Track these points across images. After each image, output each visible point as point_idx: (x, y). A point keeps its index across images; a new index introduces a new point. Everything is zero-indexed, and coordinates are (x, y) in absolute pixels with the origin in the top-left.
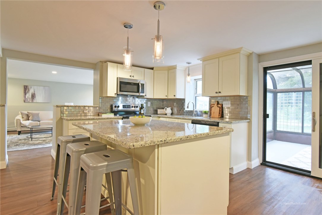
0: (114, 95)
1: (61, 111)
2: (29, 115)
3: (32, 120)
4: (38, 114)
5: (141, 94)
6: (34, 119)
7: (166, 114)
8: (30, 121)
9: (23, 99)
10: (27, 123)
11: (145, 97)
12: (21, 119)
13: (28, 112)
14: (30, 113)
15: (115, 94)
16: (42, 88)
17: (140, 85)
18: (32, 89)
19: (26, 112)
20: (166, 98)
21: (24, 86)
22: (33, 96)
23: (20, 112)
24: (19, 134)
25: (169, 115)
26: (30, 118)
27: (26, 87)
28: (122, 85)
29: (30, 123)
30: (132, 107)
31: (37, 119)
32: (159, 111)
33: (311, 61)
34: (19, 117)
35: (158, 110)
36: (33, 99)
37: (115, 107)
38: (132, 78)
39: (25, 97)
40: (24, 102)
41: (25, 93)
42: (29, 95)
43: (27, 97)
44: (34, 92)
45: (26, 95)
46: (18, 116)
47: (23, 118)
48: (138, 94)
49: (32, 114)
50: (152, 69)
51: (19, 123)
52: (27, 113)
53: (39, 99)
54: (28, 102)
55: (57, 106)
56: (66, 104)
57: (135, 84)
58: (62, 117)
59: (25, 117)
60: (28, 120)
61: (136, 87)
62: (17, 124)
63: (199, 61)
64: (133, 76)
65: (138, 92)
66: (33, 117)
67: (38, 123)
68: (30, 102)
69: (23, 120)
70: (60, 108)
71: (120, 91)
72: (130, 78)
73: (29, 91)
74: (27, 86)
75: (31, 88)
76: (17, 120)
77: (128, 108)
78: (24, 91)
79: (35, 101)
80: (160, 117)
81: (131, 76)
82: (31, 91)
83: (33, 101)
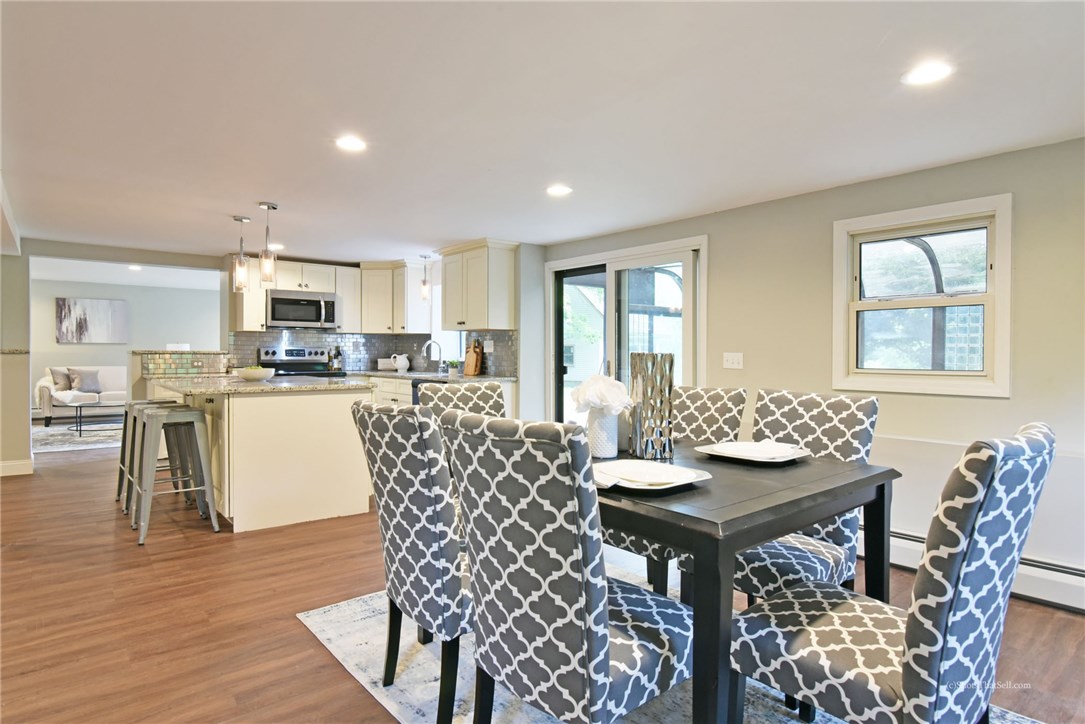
0: (259, 329)
1: (142, 364)
2: (73, 376)
3: (80, 390)
4: (94, 375)
5: (328, 325)
6: (86, 388)
7: (396, 370)
8: (74, 393)
9: (54, 333)
10: (66, 396)
11: (338, 331)
12: (53, 388)
13: (69, 370)
14: (73, 370)
15: (262, 326)
16: (106, 302)
17: (322, 303)
18: (78, 307)
19: (64, 370)
20: (390, 332)
21: (58, 300)
22: (81, 326)
23: (48, 370)
24: (47, 425)
25: (402, 372)
26: (74, 385)
27: (61, 303)
28: (277, 306)
29: (75, 396)
30: (310, 354)
31: (93, 388)
32: (382, 363)
33: (604, 265)
34: (47, 381)
35: (379, 360)
36: (81, 334)
37: (267, 353)
38: (304, 289)
39: (59, 329)
40: (58, 342)
41: (60, 319)
42: (69, 324)
43: (64, 329)
44: (85, 314)
45: (61, 322)
46: (43, 379)
47: (56, 384)
48: (318, 325)
49: (80, 374)
50: (357, 265)
51: (46, 398)
52: (67, 372)
53: (97, 333)
54: (69, 343)
55: (134, 353)
56: (171, 347)
57: (310, 303)
58: (145, 376)
59: (62, 382)
60: (70, 388)
61: (313, 309)
62: (41, 399)
63: (437, 254)
64: (306, 286)
65: (318, 319)
66: (82, 380)
67: (95, 397)
68: (73, 343)
69: (57, 390)
70: (140, 357)
71: (274, 318)
72: (299, 289)
73: (70, 312)
74: (64, 300)
75: (75, 304)
76: (42, 389)
77: (297, 355)
78: (57, 312)
79: (85, 339)
80: (370, 376)
81: (300, 285)
82: (76, 313)
83: (80, 339)
